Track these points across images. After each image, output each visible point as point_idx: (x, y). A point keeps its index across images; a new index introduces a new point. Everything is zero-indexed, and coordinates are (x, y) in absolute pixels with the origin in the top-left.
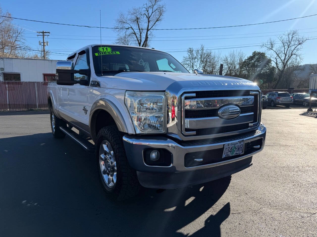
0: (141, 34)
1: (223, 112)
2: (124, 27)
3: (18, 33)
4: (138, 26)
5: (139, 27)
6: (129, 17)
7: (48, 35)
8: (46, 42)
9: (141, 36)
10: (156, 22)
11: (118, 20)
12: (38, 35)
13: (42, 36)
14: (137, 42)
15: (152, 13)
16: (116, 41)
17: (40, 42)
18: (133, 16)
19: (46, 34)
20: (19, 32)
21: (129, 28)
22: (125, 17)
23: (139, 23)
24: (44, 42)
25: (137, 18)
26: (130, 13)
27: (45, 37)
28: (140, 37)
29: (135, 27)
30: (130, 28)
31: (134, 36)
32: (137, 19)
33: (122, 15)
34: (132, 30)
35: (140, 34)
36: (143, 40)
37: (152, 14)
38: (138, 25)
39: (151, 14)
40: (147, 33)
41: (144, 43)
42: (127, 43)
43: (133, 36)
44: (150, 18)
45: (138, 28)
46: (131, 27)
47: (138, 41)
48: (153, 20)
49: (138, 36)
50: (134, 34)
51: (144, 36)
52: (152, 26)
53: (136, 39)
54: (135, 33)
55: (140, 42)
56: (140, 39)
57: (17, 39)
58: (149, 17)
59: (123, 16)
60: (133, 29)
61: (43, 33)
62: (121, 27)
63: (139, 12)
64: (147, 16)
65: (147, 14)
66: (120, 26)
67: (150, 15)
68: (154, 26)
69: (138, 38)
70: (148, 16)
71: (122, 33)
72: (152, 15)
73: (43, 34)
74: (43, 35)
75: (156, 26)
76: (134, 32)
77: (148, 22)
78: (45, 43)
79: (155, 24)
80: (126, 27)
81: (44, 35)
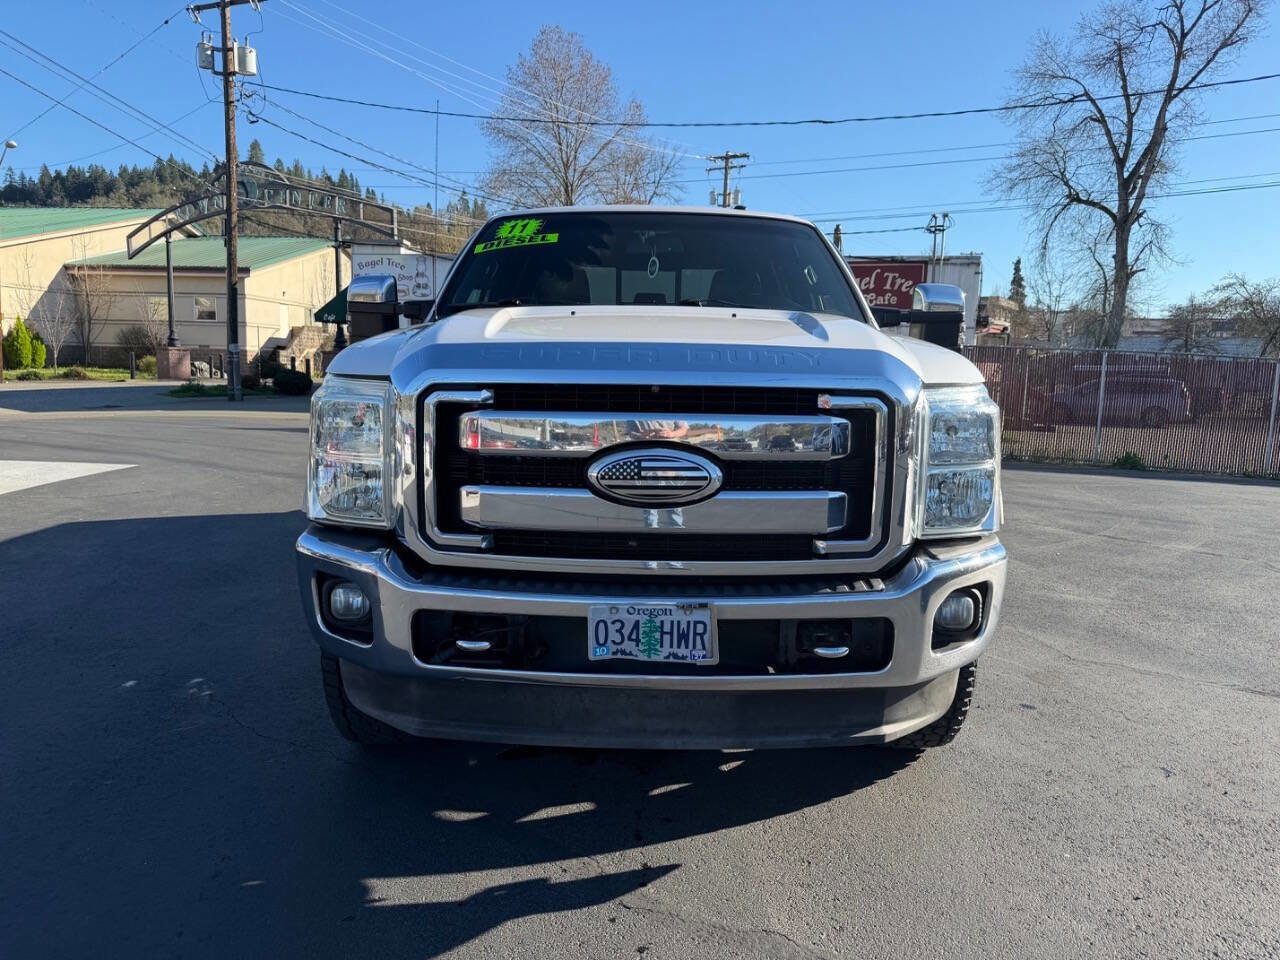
0: (1131, 116)
1: (607, 473)
2: (1053, 97)
3: (664, 168)
4: (1121, 83)
5: (1124, 88)
6: (1079, 50)
7: (742, 166)
8: (733, 191)
9: (1130, 125)
10: (1216, 53)
11: (1027, 70)
12: (710, 170)
13: (724, 171)
14: (1109, 156)
15: (1204, 10)
16: (1008, 161)
17: (712, 193)
18: (1101, 43)
19: (735, 162)
20: (666, 165)
21: (1076, 97)
22: (1062, 50)
23: (1126, 70)
24: (728, 192)
25: (1120, 49)
26: (1088, 31)
27: (732, 173)
28: (1125, 132)
29: (1105, 88)
30: (1082, 96)
31: (1098, 129)
32: (1120, 55)
33: (1046, 44)
34: (1089, 103)
35: (1125, 119)
36: (1141, 143)
37: (1200, 17)
38: (1124, 79)
39: (1196, 17)
40: (1163, 110)
41: (1144, 155)
42: (1061, 163)
43: (1093, 129)
44: (1189, 37)
45: (1121, 92)
46: (1086, 94)
47: (1114, 149)
48: (1204, 46)
49: (1117, 127)
50: (1097, 124)
51: (1145, 123)
52: (1193, 75)
53: (1104, 141)
54: (1102, 115)
55: (1121, 155)
56: (1124, 139)
57: (658, 191)
58: (1184, 35)
59: (1053, 49)
60: (1093, 101)
61: (727, 158)
62: (1038, 97)
63: (1133, 20)
64: (1170, 31)
65: (1172, 22)
66: (1035, 93)
67: (1188, 25)
68: (1203, 73)
69: (1115, 138)
70: (1178, 33)
71: (1040, 124)
72: (1202, 22)
73: (727, 164)
74: (726, 168)
75: (1214, 70)
76: (1100, 111)
77: (1173, 61)
78: (729, 194)
79: (1211, 65)
80: (1061, 97)
81: (730, 165)
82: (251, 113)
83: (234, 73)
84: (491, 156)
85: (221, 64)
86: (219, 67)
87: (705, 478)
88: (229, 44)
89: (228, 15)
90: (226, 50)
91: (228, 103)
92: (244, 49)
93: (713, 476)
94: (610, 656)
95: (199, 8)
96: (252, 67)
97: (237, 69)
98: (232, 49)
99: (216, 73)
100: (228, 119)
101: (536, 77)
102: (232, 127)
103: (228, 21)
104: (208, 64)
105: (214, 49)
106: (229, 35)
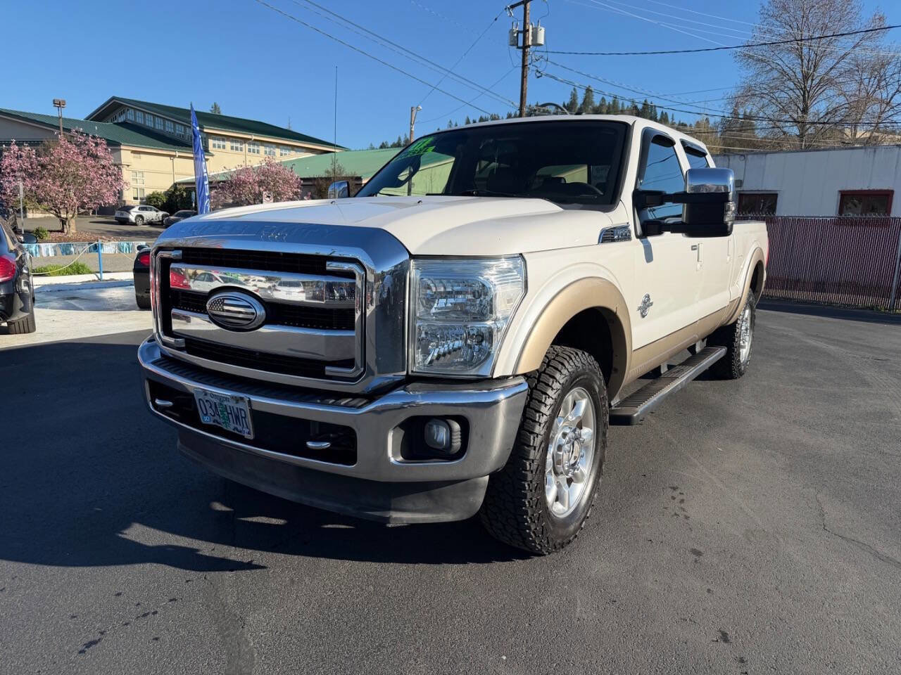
82: (537, 71)
83: (529, 46)
84: (741, 77)
85: (522, 42)
86: (520, 44)
87: (253, 314)
88: (527, 28)
89: (528, 8)
90: (525, 31)
91: (524, 66)
92: (536, 28)
93: (258, 313)
94: (212, 423)
95: (512, 7)
96: (541, 40)
97: (530, 43)
98: (528, 30)
99: (518, 48)
100: (524, 77)
101: (785, 8)
102: (525, 82)
103: (528, 12)
104: (514, 43)
105: (518, 32)
106: (527, 21)
